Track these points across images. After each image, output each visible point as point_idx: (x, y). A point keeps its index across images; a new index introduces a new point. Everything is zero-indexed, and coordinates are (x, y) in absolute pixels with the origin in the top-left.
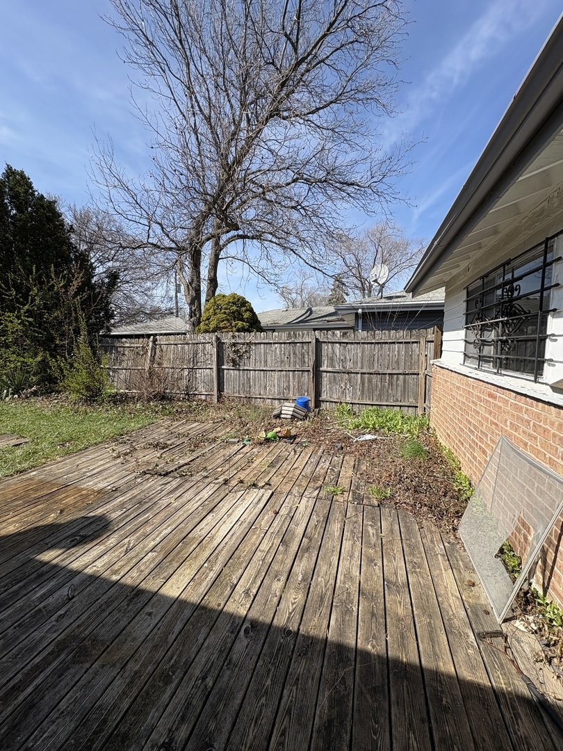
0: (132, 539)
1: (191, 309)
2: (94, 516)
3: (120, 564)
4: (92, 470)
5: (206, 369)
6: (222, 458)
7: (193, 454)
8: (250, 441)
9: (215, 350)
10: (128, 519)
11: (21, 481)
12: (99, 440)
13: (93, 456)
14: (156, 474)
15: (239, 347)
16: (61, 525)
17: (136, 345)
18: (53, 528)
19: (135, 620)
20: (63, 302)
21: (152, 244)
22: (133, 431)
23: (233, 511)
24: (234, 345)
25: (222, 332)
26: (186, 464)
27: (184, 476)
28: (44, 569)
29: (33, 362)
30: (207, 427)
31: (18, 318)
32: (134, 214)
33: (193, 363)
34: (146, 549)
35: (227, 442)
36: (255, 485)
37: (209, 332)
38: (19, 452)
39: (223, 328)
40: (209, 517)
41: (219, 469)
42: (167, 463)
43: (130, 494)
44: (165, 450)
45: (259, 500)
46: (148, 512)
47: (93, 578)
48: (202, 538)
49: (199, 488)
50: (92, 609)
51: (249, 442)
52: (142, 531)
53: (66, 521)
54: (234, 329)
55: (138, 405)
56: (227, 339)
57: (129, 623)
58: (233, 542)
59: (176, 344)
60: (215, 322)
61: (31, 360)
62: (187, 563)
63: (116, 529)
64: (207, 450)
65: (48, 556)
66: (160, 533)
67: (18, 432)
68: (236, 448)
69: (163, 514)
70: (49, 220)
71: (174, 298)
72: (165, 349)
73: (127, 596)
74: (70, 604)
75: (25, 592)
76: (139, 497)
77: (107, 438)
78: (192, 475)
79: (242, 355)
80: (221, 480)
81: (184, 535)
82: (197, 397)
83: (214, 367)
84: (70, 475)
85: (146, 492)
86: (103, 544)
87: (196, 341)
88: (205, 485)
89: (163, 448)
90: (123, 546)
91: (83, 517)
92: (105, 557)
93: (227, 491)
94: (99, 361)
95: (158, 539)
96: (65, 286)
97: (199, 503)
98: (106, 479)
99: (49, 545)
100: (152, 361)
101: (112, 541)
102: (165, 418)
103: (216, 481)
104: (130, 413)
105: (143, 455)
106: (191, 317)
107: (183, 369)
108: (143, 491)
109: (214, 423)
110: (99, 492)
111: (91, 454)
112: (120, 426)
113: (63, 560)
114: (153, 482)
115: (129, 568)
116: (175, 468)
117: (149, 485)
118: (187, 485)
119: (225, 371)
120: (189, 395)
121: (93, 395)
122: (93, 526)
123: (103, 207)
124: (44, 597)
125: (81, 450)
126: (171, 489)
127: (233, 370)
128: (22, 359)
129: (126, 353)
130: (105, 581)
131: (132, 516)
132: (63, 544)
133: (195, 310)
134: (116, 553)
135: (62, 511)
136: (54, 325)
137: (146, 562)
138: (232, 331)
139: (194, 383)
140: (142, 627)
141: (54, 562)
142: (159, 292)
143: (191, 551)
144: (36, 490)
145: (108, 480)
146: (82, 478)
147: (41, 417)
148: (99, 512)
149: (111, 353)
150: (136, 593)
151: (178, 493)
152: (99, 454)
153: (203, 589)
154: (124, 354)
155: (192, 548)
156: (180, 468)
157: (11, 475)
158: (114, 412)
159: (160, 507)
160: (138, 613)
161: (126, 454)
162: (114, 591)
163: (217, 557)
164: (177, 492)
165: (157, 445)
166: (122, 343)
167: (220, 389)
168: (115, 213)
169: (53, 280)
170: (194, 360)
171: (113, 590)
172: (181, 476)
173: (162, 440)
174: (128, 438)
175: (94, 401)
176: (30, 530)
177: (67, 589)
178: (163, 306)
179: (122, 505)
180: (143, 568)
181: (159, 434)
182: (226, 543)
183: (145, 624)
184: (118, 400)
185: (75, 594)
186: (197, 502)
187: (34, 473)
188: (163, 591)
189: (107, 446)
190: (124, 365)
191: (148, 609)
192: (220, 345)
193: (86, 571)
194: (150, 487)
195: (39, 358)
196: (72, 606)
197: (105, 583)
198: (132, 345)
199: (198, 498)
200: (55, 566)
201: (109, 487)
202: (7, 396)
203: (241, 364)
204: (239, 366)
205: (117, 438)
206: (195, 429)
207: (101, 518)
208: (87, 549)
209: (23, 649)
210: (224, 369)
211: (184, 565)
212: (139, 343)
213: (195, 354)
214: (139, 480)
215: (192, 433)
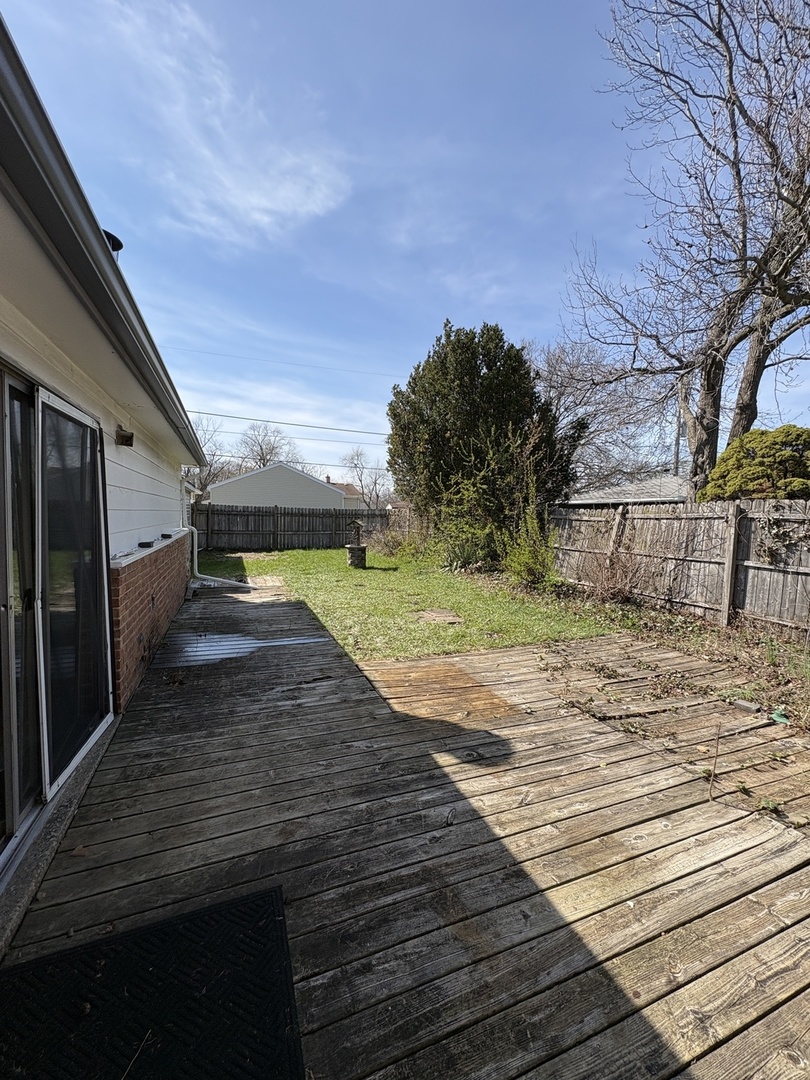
0: (534, 791)
1: (695, 461)
2: (498, 736)
3: (509, 816)
4: (511, 676)
5: (710, 563)
6: (714, 730)
7: (658, 702)
8: (787, 717)
9: (733, 531)
10: (535, 761)
11: (445, 664)
12: (529, 640)
13: (517, 659)
14: (588, 712)
15: (788, 527)
16: (464, 729)
17: (596, 519)
18: (455, 730)
19: (505, 910)
20: (518, 464)
21: (639, 370)
22: (572, 639)
23: (711, 840)
24: (778, 523)
25: (752, 500)
26: (640, 715)
27: (631, 732)
28: (437, 772)
29: (481, 534)
30: (695, 665)
31: (474, 485)
32: (616, 332)
33: (686, 550)
34: (546, 817)
35: (730, 703)
36: (777, 813)
37: (723, 499)
38: (451, 631)
39: (754, 491)
40: (660, 824)
41: (702, 748)
42: (609, 701)
43: (546, 727)
44: (612, 681)
45: (782, 850)
46: (562, 763)
47: (475, 816)
48: (636, 853)
49: (653, 765)
50: (465, 854)
51: (784, 720)
52: (547, 786)
53: (469, 727)
54: (781, 493)
55: (588, 604)
56: (761, 511)
57: (498, 907)
58: (697, 898)
59: (657, 519)
60: (738, 482)
61: (479, 532)
62: (599, 878)
63: (517, 765)
64: (685, 704)
65: (443, 759)
66: (571, 804)
67: (455, 609)
68: (750, 721)
69: (581, 778)
70: (515, 370)
71: (673, 448)
72: (638, 526)
73: (505, 868)
74: (447, 830)
75: (416, 788)
76: (556, 735)
77: (538, 640)
78: (645, 737)
79: (795, 545)
80: (701, 768)
81: (607, 829)
82: (684, 610)
83: (728, 561)
84: (489, 674)
85: (568, 733)
86: (498, 777)
87: (696, 515)
88: (666, 763)
89: (609, 677)
90: (519, 794)
91: (486, 731)
92: (495, 796)
93: (707, 796)
94: (545, 538)
95: (566, 813)
96: (520, 446)
97: (646, 790)
98: (523, 693)
99: (447, 748)
100: (618, 543)
101: (509, 779)
102: (624, 631)
103: (690, 767)
104: (575, 614)
105: (578, 678)
106: (695, 474)
107: (666, 559)
108: (564, 730)
109: (711, 660)
110: (512, 707)
111: (515, 656)
112: (557, 628)
113: (454, 773)
114: (581, 723)
115: (517, 830)
116: (619, 714)
117: (574, 724)
118: (633, 751)
119: (751, 572)
120: (672, 604)
121: (534, 580)
122: (494, 748)
123: (575, 337)
124: (428, 805)
125: (506, 647)
126: (605, 745)
127: (771, 570)
128: (473, 530)
129: (583, 529)
130: (486, 828)
131: (540, 759)
132: (459, 753)
133: (703, 463)
134: (509, 799)
135: (469, 714)
136: (506, 493)
137: (541, 836)
138: (775, 497)
139: (684, 584)
140: (511, 928)
141: (447, 770)
142: (647, 439)
143: (611, 862)
144: (454, 679)
145: (526, 696)
146: (497, 683)
147: (479, 597)
148: (504, 733)
149: (563, 529)
150: (516, 872)
151: (615, 756)
152: (525, 658)
153: (617, 940)
154: (579, 532)
155: (614, 859)
156: (628, 716)
157: (439, 655)
158: (556, 606)
159: (582, 765)
160: (513, 902)
161: (556, 669)
162: (493, 848)
163: (655, 904)
164: (613, 754)
165: (602, 669)
166: (579, 515)
167: (737, 600)
168: (590, 339)
169: (509, 439)
170: (687, 546)
171: (491, 847)
172: (627, 731)
173: (610, 664)
174: (563, 647)
175: (535, 588)
176: (437, 721)
177: (448, 810)
178: (653, 460)
179: (532, 738)
180: (534, 841)
181: (608, 654)
182: (681, 891)
183: (517, 927)
184: (564, 592)
185: (455, 822)
186: (643, 786)
187: (457, 659)
188: (551, 895)
189: (535, 650)
190: (578, 545)
191: (525, 906)
192: (743, 522)
193: (472, 800)
194: (575, 728)
195: (487, 531)
196: (447, 835)
197: (485, 830)
198: (592, 519)
199: (646, 780)
200: (446, 775)
201: (524, 706)
202: (456, 569)
203: (791, 561)
204: (786, 564)
205: (551, 643)
206: (671, 663)
207: (503, 742)
208: (480, 774)
209: (396, 849)
210: (748, 567)
211: (594, 879)
212: (600, 516)
213: (691, 537)
214: (562, 712)
215: (664, 668)
